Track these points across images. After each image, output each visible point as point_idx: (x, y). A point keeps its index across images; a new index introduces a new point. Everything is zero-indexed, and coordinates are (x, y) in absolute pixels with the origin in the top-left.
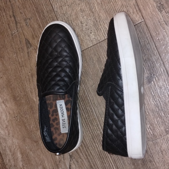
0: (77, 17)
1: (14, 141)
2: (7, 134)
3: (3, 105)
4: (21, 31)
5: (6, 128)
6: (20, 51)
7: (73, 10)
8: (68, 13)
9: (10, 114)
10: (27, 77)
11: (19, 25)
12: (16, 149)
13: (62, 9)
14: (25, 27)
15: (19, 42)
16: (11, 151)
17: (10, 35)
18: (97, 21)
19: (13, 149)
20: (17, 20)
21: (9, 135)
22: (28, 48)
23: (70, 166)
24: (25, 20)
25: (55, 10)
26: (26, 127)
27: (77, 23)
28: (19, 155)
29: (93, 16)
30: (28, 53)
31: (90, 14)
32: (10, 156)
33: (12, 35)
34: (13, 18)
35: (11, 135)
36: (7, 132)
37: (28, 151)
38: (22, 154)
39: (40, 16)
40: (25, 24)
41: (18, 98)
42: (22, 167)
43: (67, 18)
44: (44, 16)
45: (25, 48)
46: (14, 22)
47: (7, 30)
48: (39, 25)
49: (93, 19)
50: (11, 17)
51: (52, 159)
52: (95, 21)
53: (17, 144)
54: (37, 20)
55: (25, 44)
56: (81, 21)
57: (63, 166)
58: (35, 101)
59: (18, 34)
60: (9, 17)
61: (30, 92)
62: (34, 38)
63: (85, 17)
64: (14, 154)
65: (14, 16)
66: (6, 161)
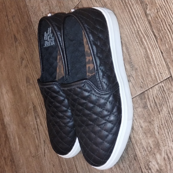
0: (40, 8)
1: (14, 126)
2: (10, 121)
3: (7, 95)
4: (11, 28)
5: (9, 115)
6: (12, 46)
7: (37, 2)
8: (34, 5)
9: (10, 103)
10: (17, 69)
11: (9, 23)
12: (15, 134)
13: (31, 3)
14: (13, 24)
15: (11, 38)
16: (13, 136)
17: (6, 33)
18: (51, 9)
19: (14, 134)
20: (9, 19)
21: (11, 121)
22: (15, 42)
23: (44, 150)
24: (13, 18)
25: (27, 4)
26: (19, 114)
27: (40, 13)
28: (17, 140)
29: (49, 5)
30: (16, 47)
31: (46, 3)
32: (13, 140)
33: (7, 33)
34: (6, 17)
35: (12, 121)
36: (10, 118)
37: (21, 135)
38: (18, 138)
39: (19, 12)
40: (12, 22)
41: (14, 89)
42: (19, 150)
43: (34, 10)
44: (22, 12)
45: (14, 42)
46: (7, 20)
47: (4, 29)
48: (20, 21)
49: (48, 8)
50: (5, 17)
51: (34, 144)
52: (50, 9)
53: (15, 130)
54: (18, 16)
55: (14, 39)
56: (42, 12)
57: (40, 151)
58: (22, 90)
59: (10, 31)
60: (4, 17)
61: (19, 82)
62: (18, 33)
63: (44, 7)
64: (14, 138)
65: (7, 15)
66: (11, 145)
